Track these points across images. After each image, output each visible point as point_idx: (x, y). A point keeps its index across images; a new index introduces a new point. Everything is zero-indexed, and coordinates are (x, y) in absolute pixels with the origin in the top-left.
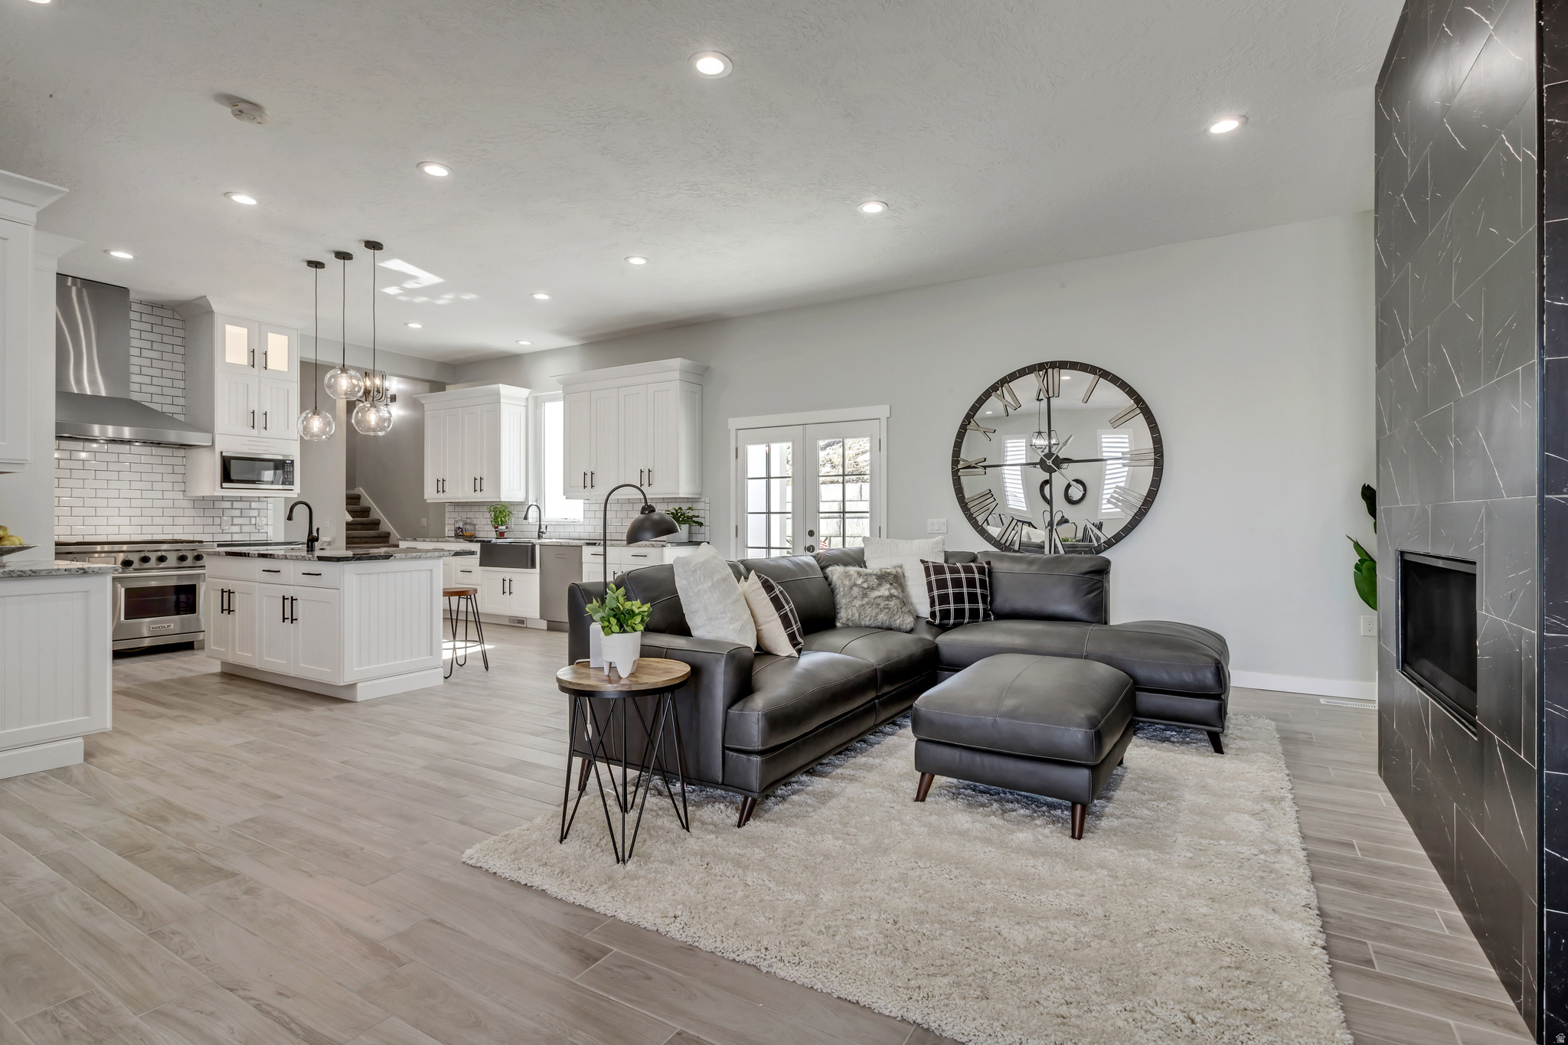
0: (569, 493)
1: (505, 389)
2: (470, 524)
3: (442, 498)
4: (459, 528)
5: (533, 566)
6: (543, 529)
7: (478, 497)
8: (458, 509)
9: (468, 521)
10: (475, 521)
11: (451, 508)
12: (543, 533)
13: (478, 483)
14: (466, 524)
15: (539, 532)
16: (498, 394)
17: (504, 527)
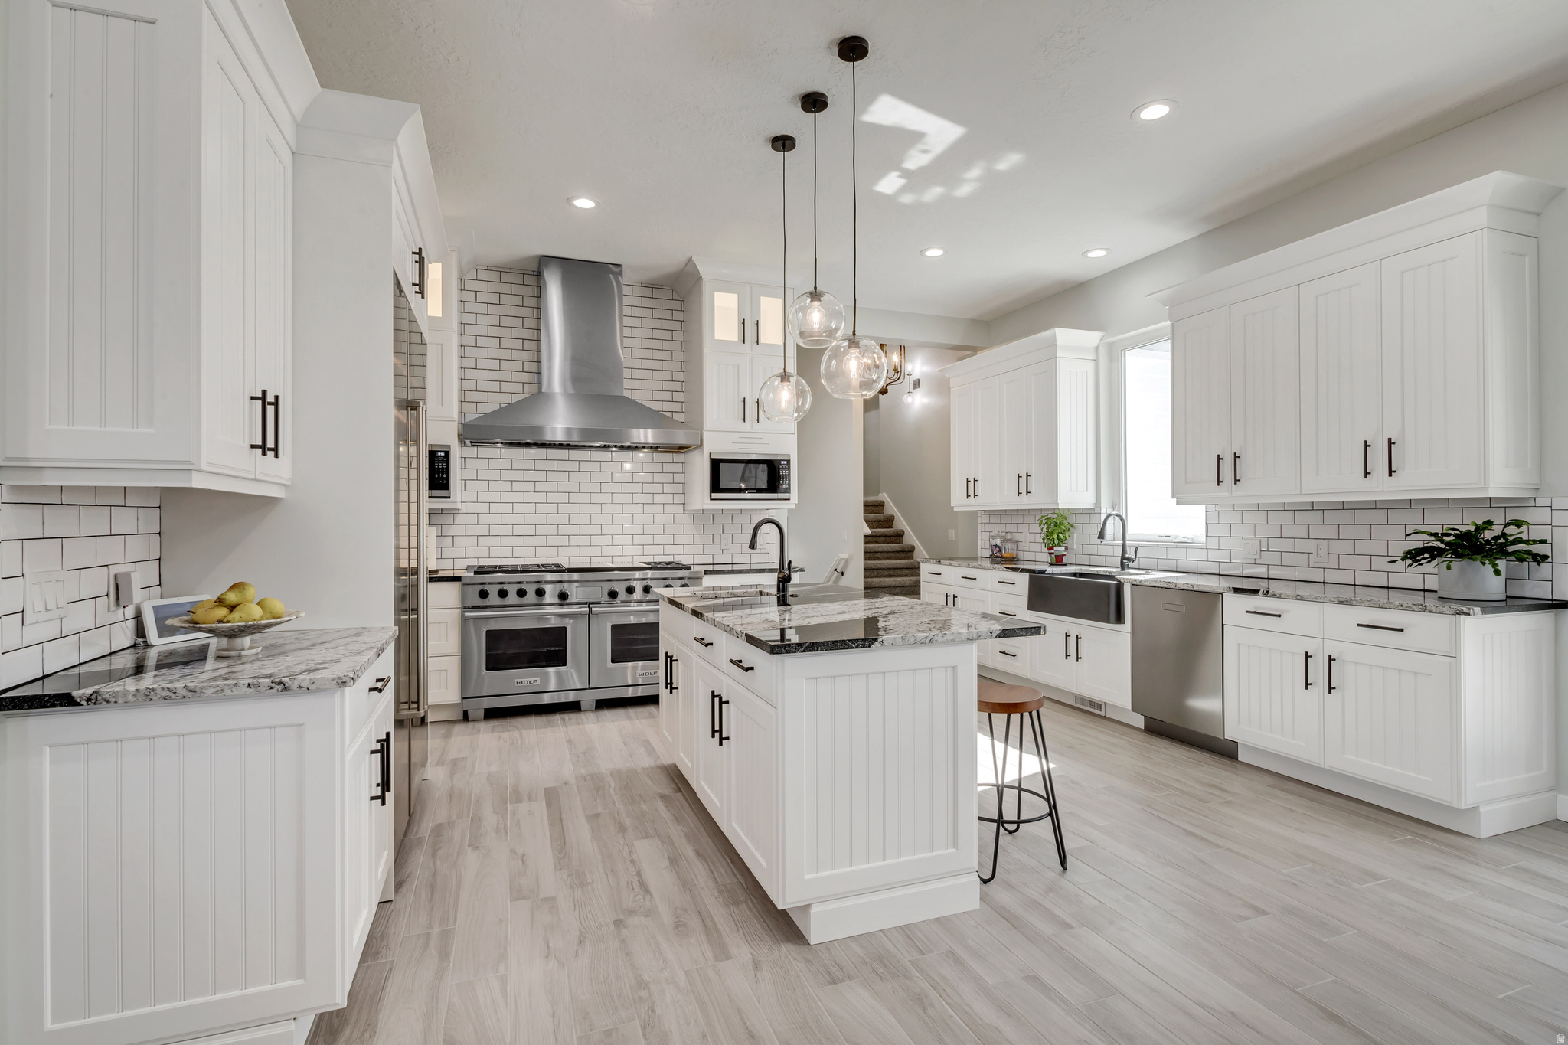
0: (1182, 492)
1: (1063, 336)
2: (1011, 541)
3: (973, 505)
4: (996, 546)
5: (1119, 618)
6: (1130, 554)
7: (1024, 503)
8: (994, 519)
9: (1009, 536)
10: (1018, 537)
11: (985, 519)
12: (1129, 559)
13: (1023, 485)
14: (1004, 541)
15: (1123, 558)
16: (1053, 344)
17: (1063, 548)
